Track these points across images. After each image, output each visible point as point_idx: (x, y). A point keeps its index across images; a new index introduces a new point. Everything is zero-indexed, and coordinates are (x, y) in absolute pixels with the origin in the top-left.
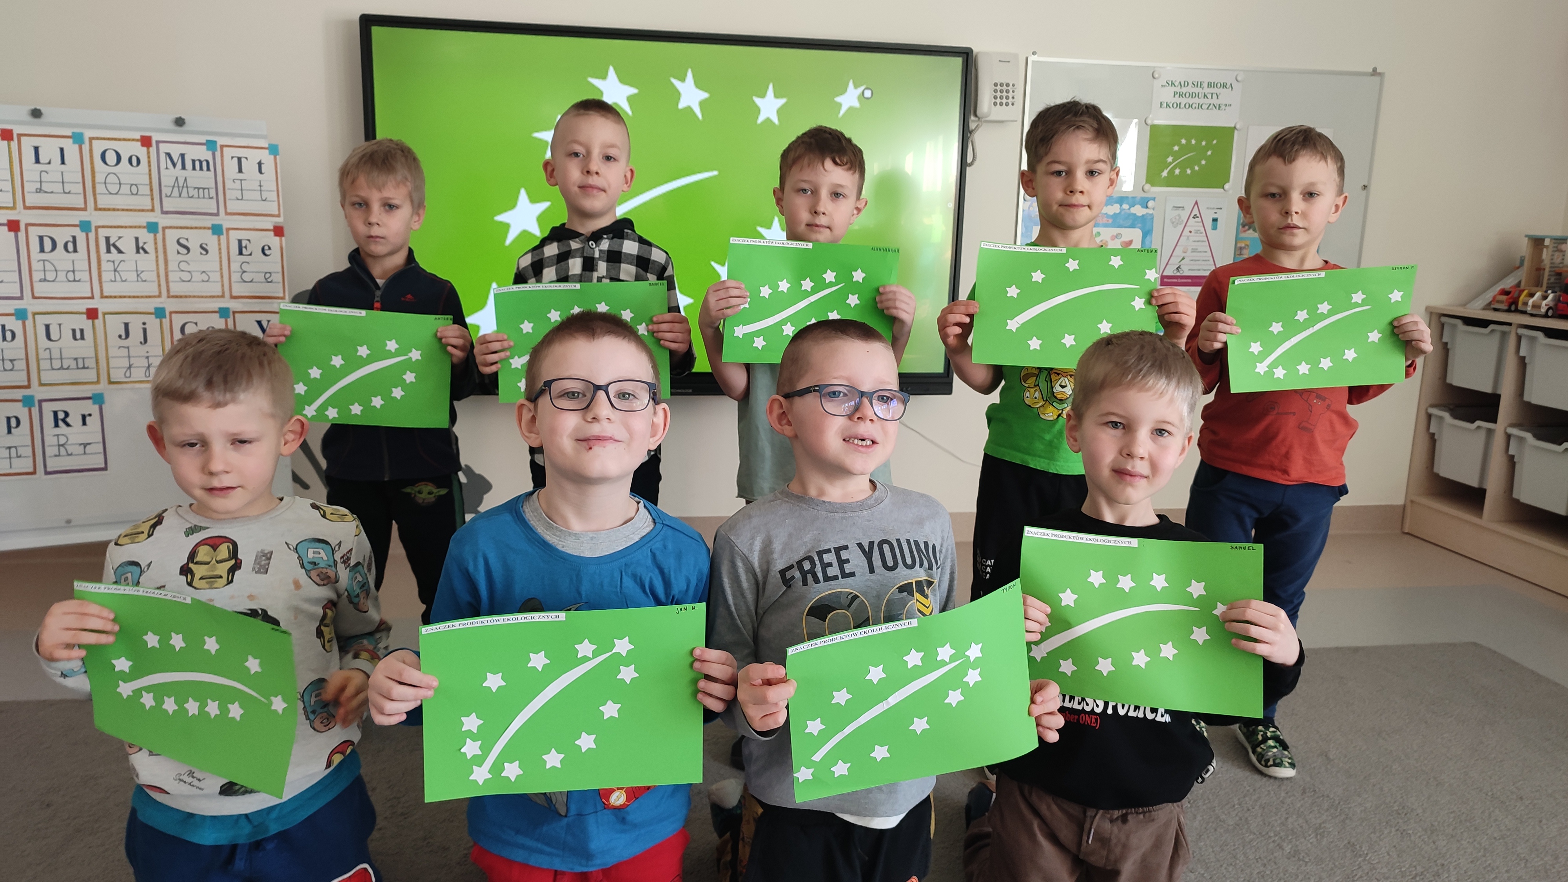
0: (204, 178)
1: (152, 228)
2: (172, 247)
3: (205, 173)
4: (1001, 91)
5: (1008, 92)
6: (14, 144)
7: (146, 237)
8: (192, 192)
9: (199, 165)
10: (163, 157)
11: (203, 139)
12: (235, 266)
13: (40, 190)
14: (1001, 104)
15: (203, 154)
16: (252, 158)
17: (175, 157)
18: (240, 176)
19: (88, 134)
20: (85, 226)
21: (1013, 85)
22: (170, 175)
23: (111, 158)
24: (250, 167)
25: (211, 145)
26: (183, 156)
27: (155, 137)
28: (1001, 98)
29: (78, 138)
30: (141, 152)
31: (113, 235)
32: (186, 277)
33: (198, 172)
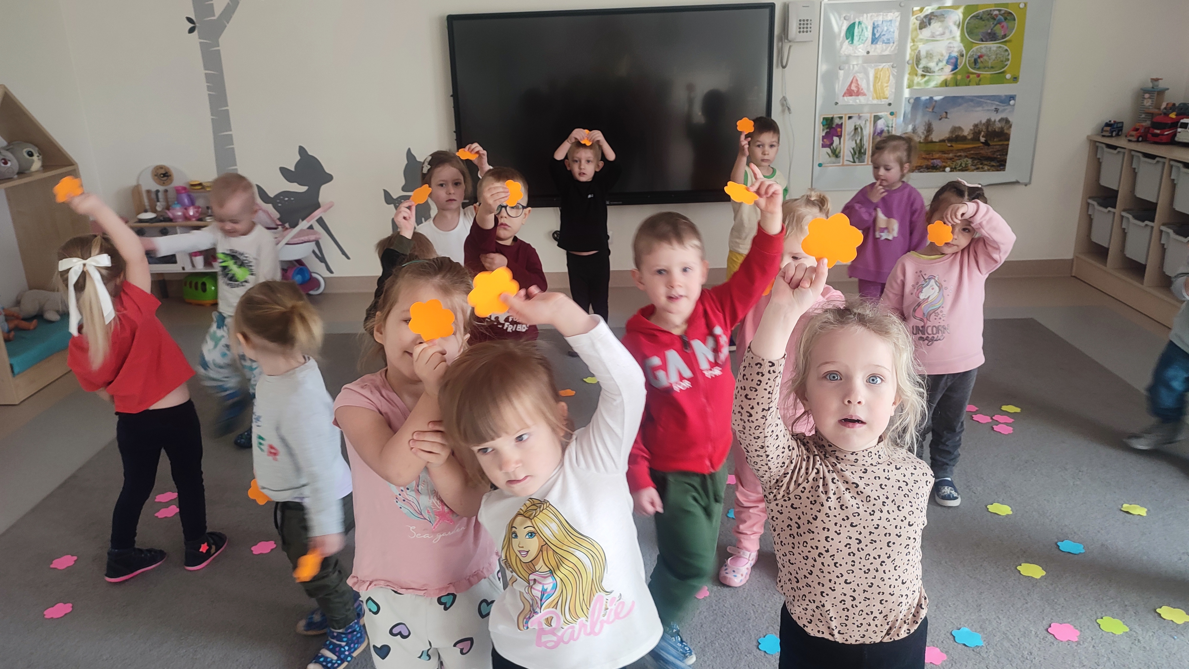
5: (807, 24)
14: (803, 32)
21: (811, 20)
28: (803, 28)
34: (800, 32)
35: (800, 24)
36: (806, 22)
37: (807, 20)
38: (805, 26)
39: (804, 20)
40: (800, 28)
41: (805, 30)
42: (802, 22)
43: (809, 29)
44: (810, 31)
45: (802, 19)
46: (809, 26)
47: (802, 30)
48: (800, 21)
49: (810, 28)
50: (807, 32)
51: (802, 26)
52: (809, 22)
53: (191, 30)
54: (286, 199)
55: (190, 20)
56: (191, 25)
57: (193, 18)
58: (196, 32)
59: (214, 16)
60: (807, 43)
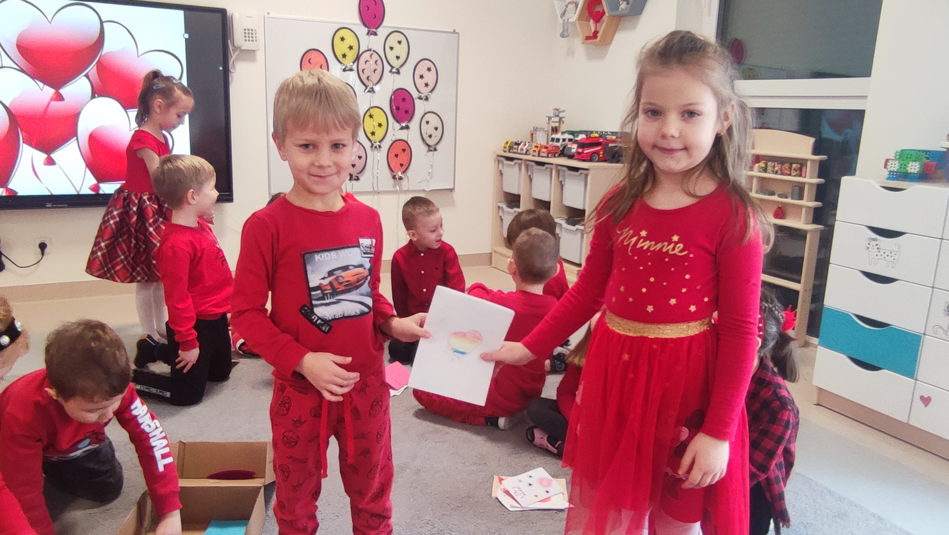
4: (249, 33)
5: (252, 34)
14: (249, 41)
21: (256, 30)
28: (249, 37)
34: (246, 40)
35: (245, 33)
36: (250, 32)
37: (252, 30)
38: (250, 35)
39: (248, 30)
40: (245, 37)
41: (251, 39)
42: (247, 31)
43: (254, 39)
44: (256, 41)
45: (246, 27)
46: (254, 35)
47: (247, 39)
48: (245, 30)
49: (256, 37)
50: (253, 41)
51: (247, 35)
52: (254, 32)
60: (253, 51)
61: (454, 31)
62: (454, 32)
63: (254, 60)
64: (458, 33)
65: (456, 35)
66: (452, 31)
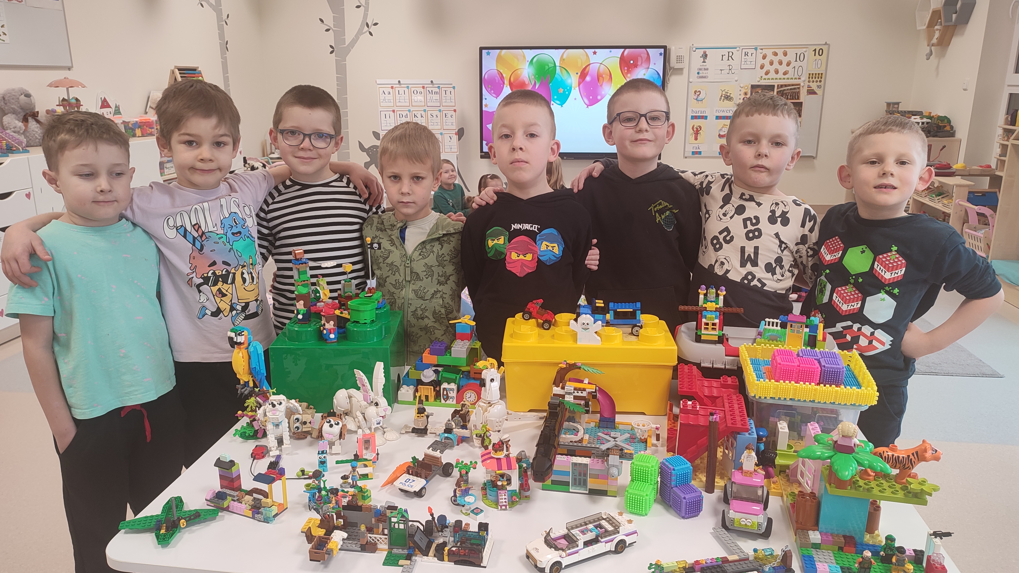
0: (437, 97)
1: (425, 111)
2: (429, 116)
3: (437, 95)
6: (394, 90)
7: (423, 113)
8: (434, 101)
9: (436, 93)
10: (427, 91)
11: (437, 86)
12: (444, 121)
13: (399, 102)
14: (679, 63)
15: (437, 90)
16: (449, 90)
17: (431, 91)
18: (446, 95)
19: (410, 86)
20: (409, 111)
21: (684, 56)
22: (429, 96)
23: (415, 92)
24: (448, 93)
25: (439, 87)
26: (432, 91)
27: (426, 86)
29: (408, 87)
30: (422, 90)
31: (416, 113)
32: (433, 124)
33: (435, 95)
34: (677, 63)
36: (680, 57)
37: (681, 56)
38: (680, 59)
39: (679, 56)
41: (680, 61)
42: (678, 57)
43: (682, 61)
45: (678, 55)
46: (682, 59)
47: (678, 61)
48: (677, 56)
50: (681, 63)
51: (678, 59)
52: (682, 57)
53: (332, 52)
54: (375, 150)
55: (331, 47)
56: (332, 50)
57: (334, 46)
58: (334, 53)
59: (345, 44)
60: (681, 69)
61: (826, 42)
62: (826, 44)
63: (682, 74)
64: (829, 45)
65: (827, 46)
66: (824, 43)
